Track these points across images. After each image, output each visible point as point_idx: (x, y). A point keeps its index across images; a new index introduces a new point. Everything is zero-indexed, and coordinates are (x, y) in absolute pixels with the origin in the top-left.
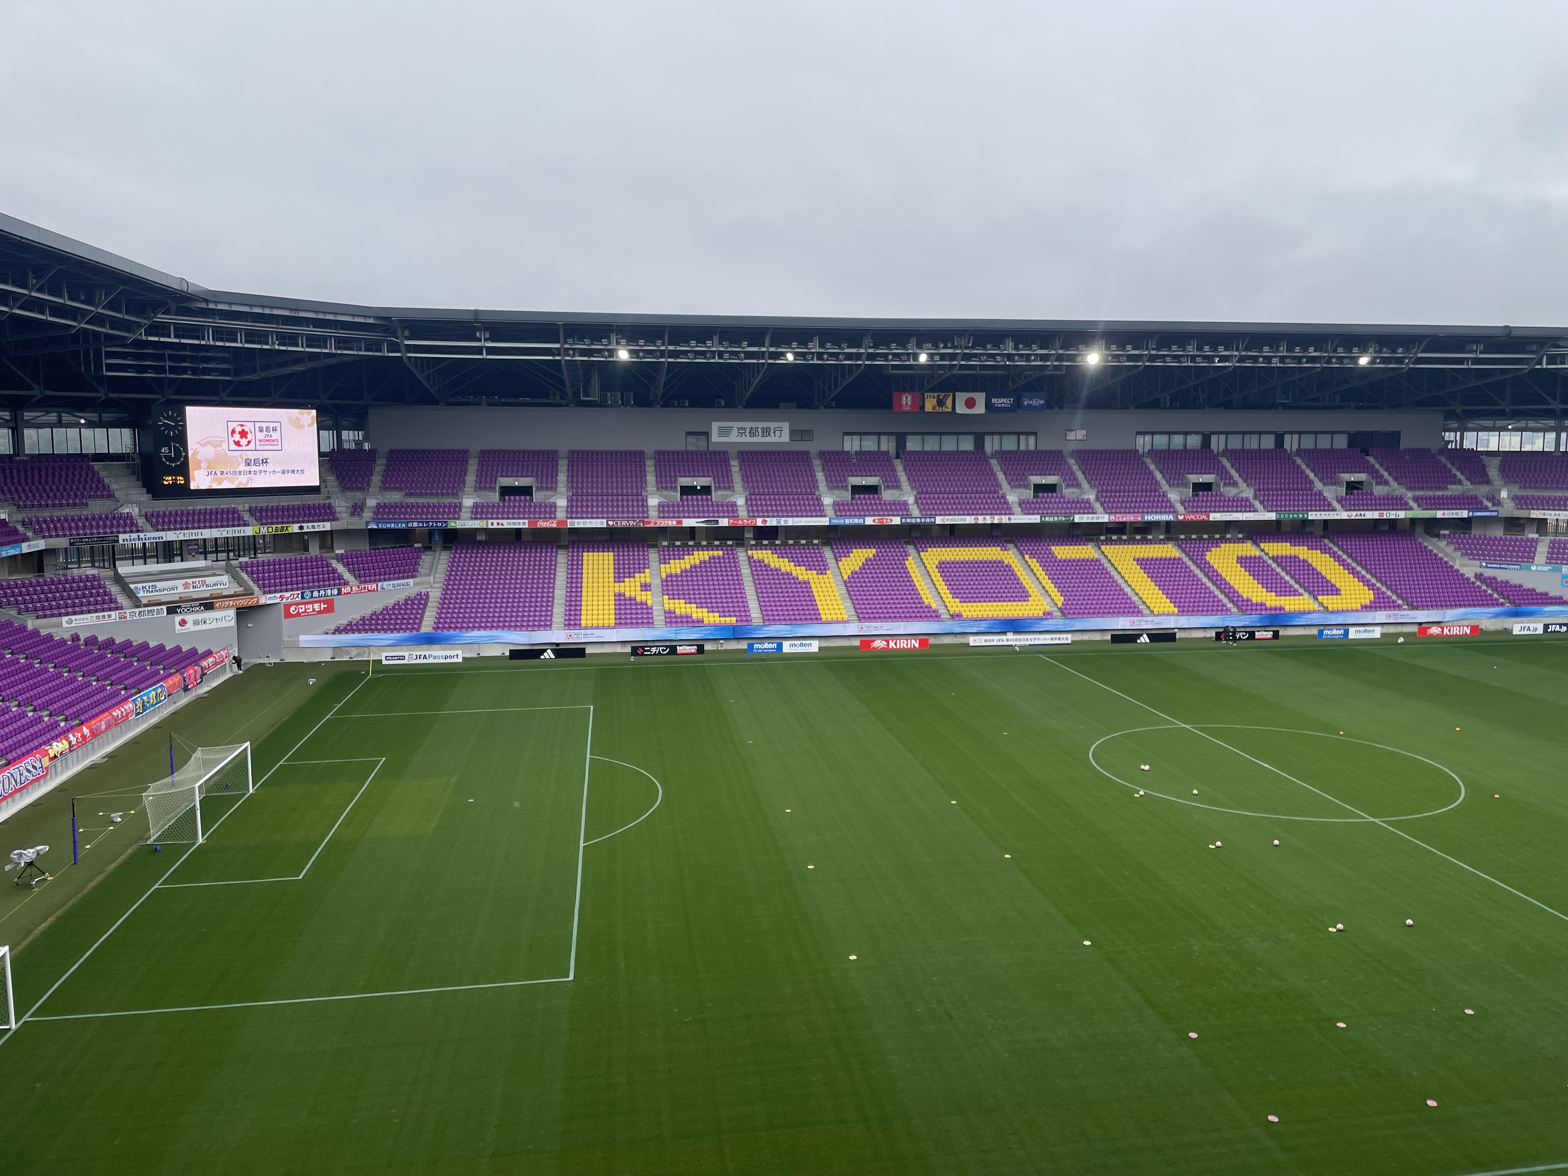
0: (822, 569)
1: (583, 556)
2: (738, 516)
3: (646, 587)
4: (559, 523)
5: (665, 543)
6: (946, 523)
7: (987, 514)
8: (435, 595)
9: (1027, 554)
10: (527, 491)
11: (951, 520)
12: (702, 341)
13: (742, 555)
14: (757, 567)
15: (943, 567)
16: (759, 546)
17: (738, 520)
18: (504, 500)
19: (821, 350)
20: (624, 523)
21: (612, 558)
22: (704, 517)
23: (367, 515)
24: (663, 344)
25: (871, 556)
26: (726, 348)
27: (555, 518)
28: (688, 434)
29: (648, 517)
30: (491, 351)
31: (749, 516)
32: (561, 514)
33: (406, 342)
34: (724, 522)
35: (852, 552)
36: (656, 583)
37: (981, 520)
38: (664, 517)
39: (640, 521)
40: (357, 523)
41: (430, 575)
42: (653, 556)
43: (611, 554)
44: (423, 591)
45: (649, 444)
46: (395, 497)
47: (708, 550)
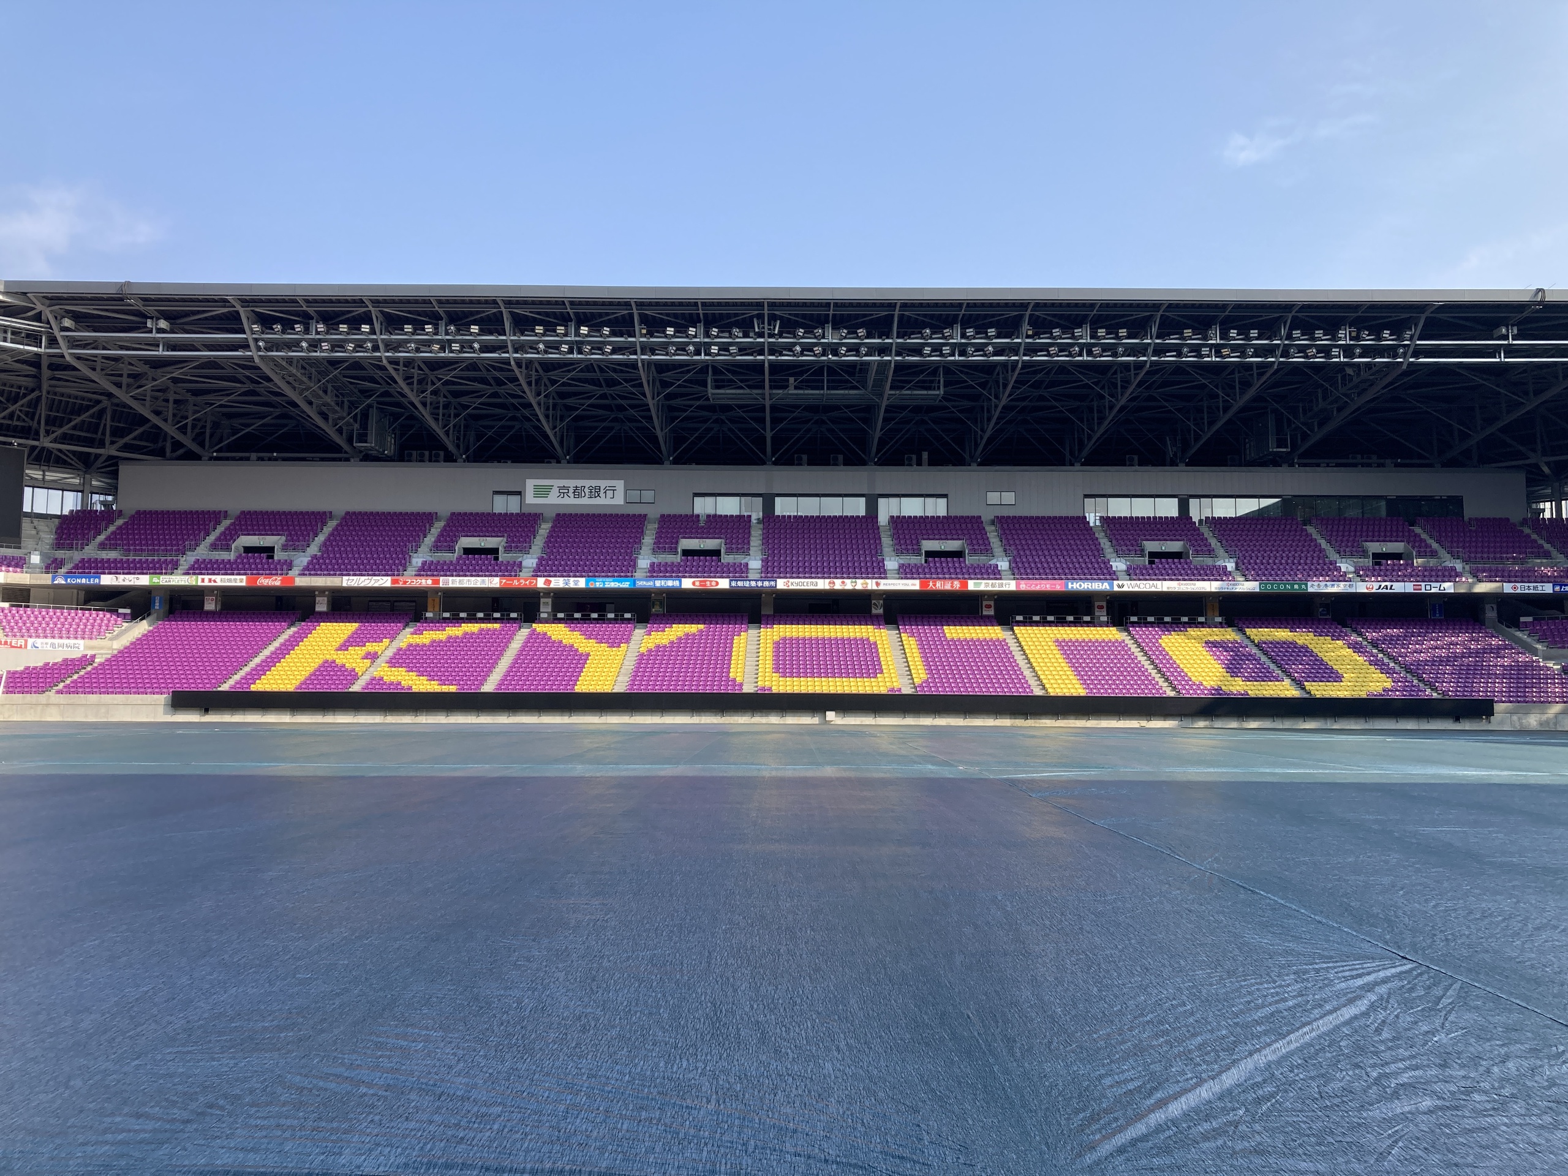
0: (618, 642)
1: (317, 626)
2: (515, 576)
3: (371, 656)
6: (791, 587)
7: (849, 577)
8: (106, 656)
9: (906, 633)
11: (797, 584)
13: (522, 629)
14: (535, 641)
16: (551, 618)
17: (513, 580)
21: (353, 628)
22: (471, 576)
25: (694, 631)
27: (282, 575)
28: (497, 493)
32: (294, 572)
34: (495, 582)
35: (671, 627)
36: (389, 653)
37: (838, 585)
40: (43, 578)
42: (408, 628)
43: (356, 624)
44: (91, 653)
45: (448, 506)
47: (481, 623)
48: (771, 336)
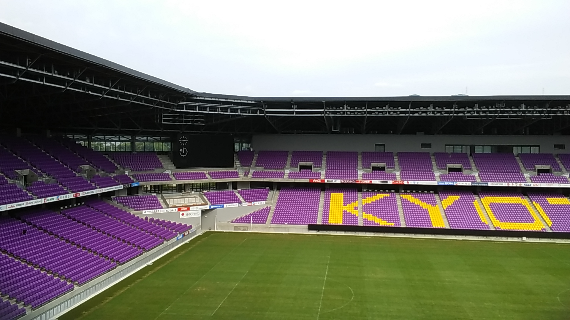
0: (434, 204)
1: (331, 194)
2: (396, 180)
3: (356, 208)
4: (322, 180)
5: (365, 190)
6: (493, 185)
7: (514, 182)
8: (273, 208)
9: (534, 201)
10: (310, 168)
11: (496, 184)
12: (381, 107)
13: (398, 197)
14: (404, 201)
15: (492, 205)
16: (406, 192)
17: (396, 181)
18: (301, 171)
19: (434, 110)
20: (348, 182)
21: (342, 195)
22: (382, 180)
23: (250, 175)
24: (365, 109)
25: (457, 199)
26: (392, 110)
27: (320, 179)
28: (376, 145)
29: (358, 179)
30: (297, 113)
31: (401, 180)
32: (322, 177)
33: (266, 110)
34: (390, 182)
35: (448, 197)
36: (360, 207)
37: (511, 185)
38: (364, 179)
39: (354, 181)
40: (246, 179)
41: (271, 200)
42: (360, 195)
43: (342, 194)
44: (269, 206)
45: (360, 150)
46: (260, 169)
47: (383, 194)
48: (502, 108)
